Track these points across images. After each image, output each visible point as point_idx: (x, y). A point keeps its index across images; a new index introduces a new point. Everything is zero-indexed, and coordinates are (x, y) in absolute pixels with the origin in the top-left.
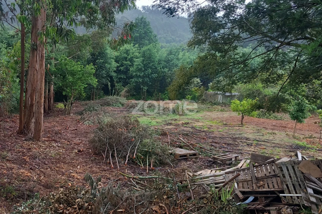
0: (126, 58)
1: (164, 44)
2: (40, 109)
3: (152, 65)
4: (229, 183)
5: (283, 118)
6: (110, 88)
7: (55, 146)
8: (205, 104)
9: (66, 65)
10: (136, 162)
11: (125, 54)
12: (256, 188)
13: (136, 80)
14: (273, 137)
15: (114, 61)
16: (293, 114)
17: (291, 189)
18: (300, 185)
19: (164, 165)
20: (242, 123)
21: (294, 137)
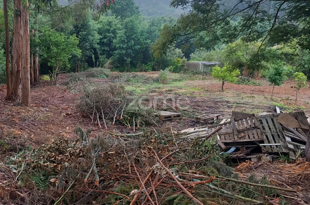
0: (109, 30)
1: (146, 17)
2: (27, 74)
3: (135, 37)
4: (212, 135)
5: (261, 84)
6: (94, 60)
7: (43, 110)
8: (187, 74)
9: (50, 36)
10: (123, 123)
11: (108, 26)
12: (237, 139)
13: (119, 51)
14: (252, 100)
15: (97, 32)
16: (271, 78)
17: (270, 139)
18: (278, 135)
19: (149, 126)
20: (222, 89)
21: (272, 100)
